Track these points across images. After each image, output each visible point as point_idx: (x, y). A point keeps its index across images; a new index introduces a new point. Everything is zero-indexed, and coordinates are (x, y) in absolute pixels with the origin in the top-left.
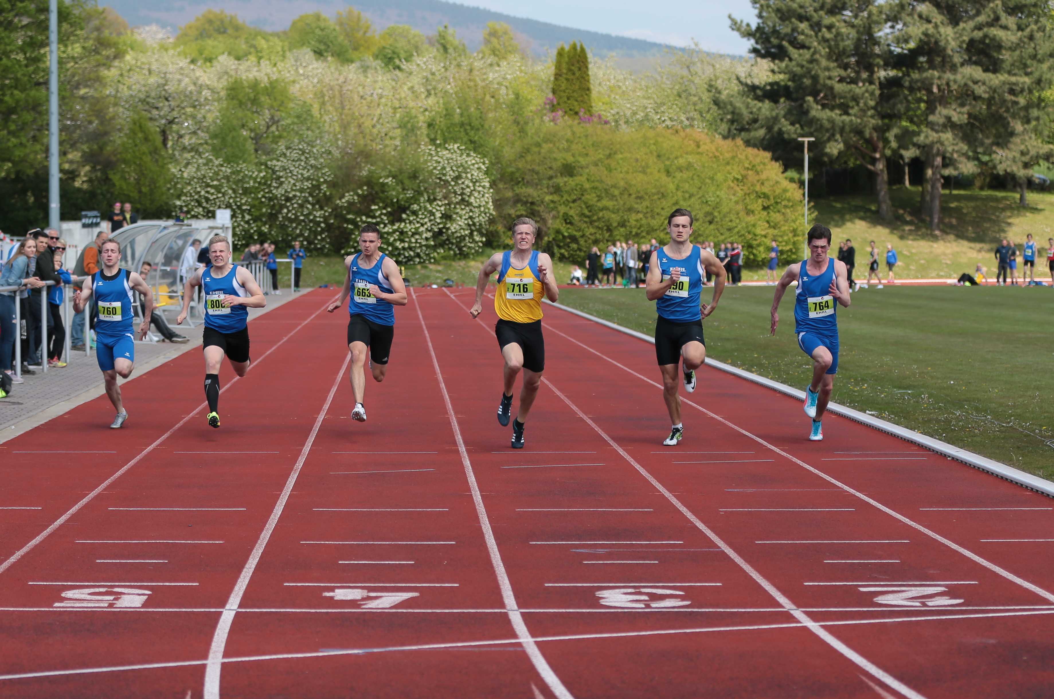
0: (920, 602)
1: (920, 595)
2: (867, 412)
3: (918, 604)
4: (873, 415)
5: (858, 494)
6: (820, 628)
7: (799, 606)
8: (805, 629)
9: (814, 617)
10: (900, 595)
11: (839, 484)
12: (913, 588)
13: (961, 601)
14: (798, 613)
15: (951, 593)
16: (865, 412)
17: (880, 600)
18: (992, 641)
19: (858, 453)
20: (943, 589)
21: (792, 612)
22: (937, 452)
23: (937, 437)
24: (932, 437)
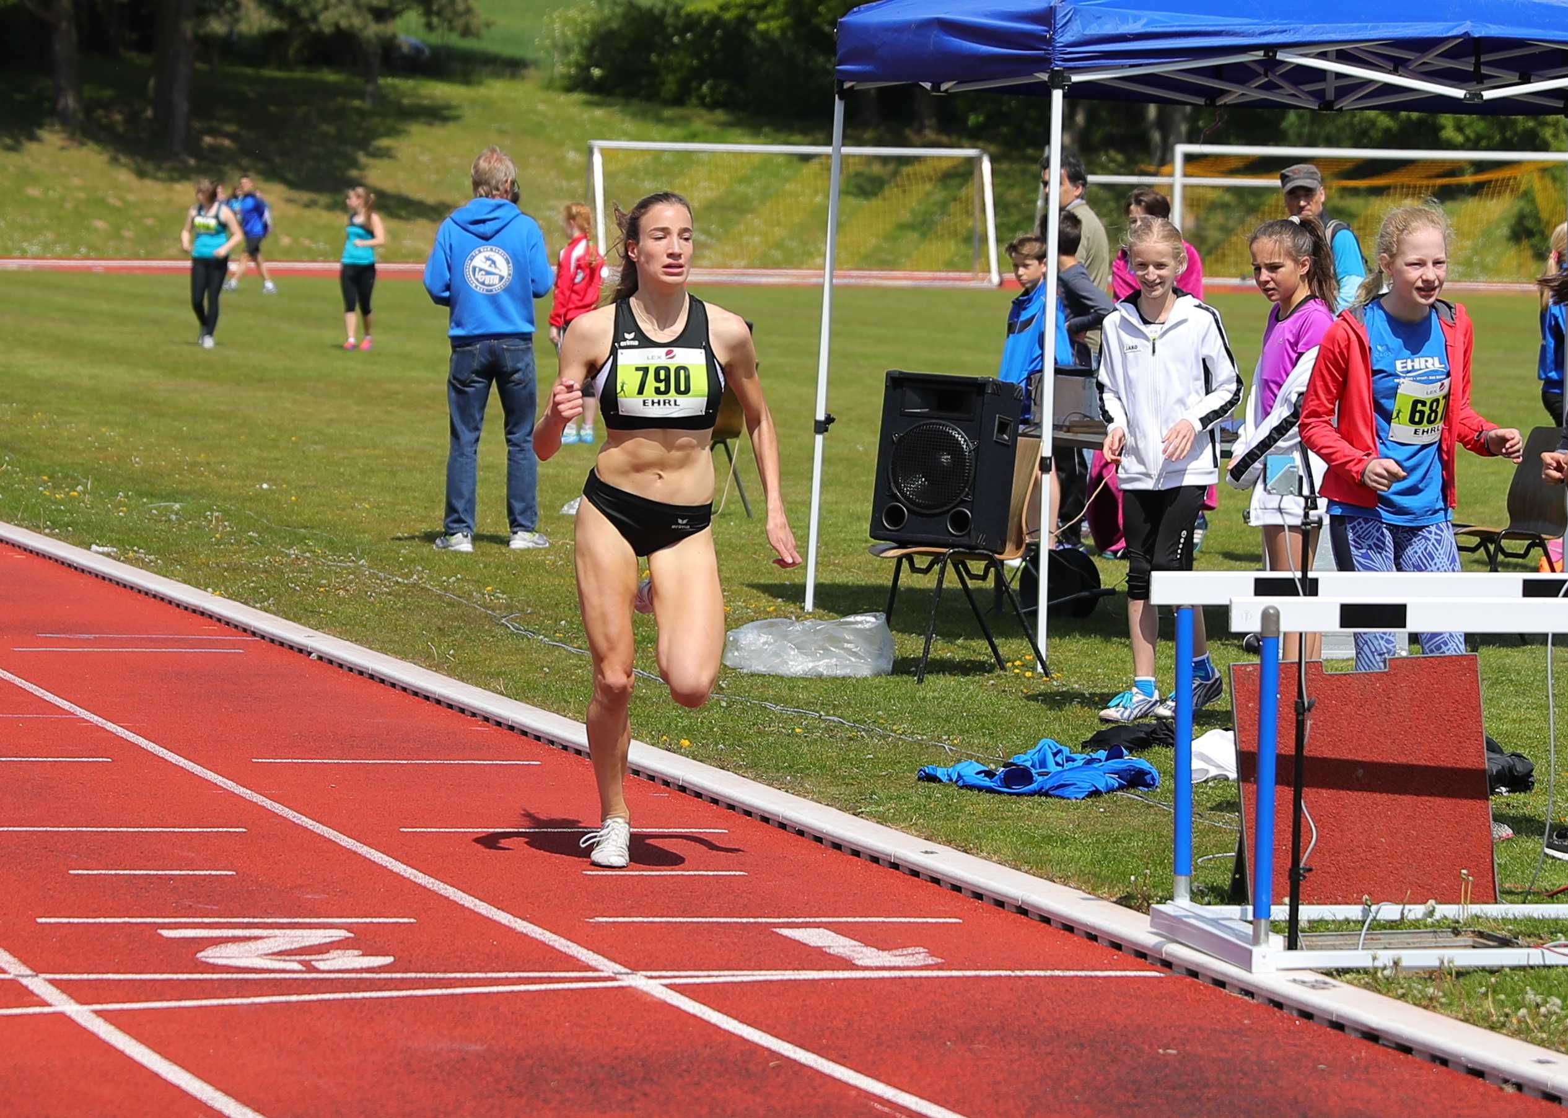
0: (300, 962)
1: (296, 945)
2: (94, 547)
3: (296, 966)
4: (108, 555)
5: (110, 726)
6: (93, 1016)
7: (37, 970)
8: (61, 1016)
9: (78, 993)
10: (252, 945)
11: (66, 705)
12: (277, 932)
13: (390, 959)
14: (38, 985)
15: (361, 941)
16: (89, 549)
17: (211, 955)
18: (473, 1048)
19: (92, 636)
20: (342, 934)
21: (24, 981)
22: (263, 637)
23: (258, 605)
24: (246, 603)
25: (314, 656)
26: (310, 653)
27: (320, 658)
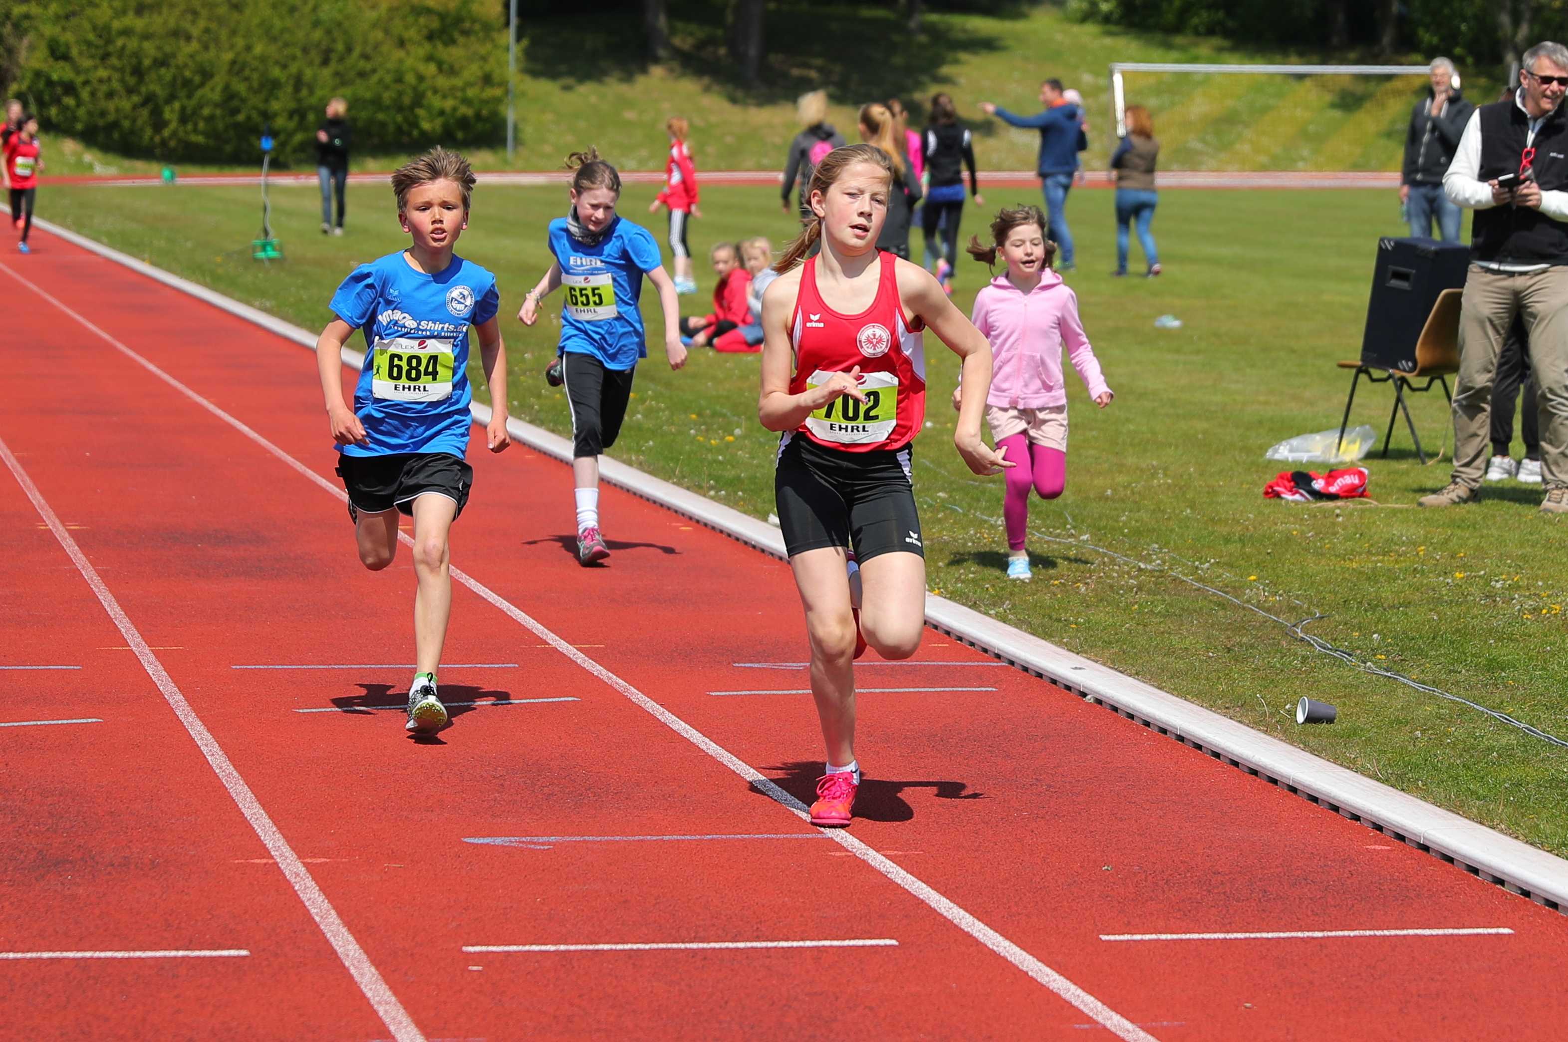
22: (1012, 663)
23: (992, 612)
24: (974, 606)
25: (1089, 699)
26: (1084, 695)
27: (1099, 702)
